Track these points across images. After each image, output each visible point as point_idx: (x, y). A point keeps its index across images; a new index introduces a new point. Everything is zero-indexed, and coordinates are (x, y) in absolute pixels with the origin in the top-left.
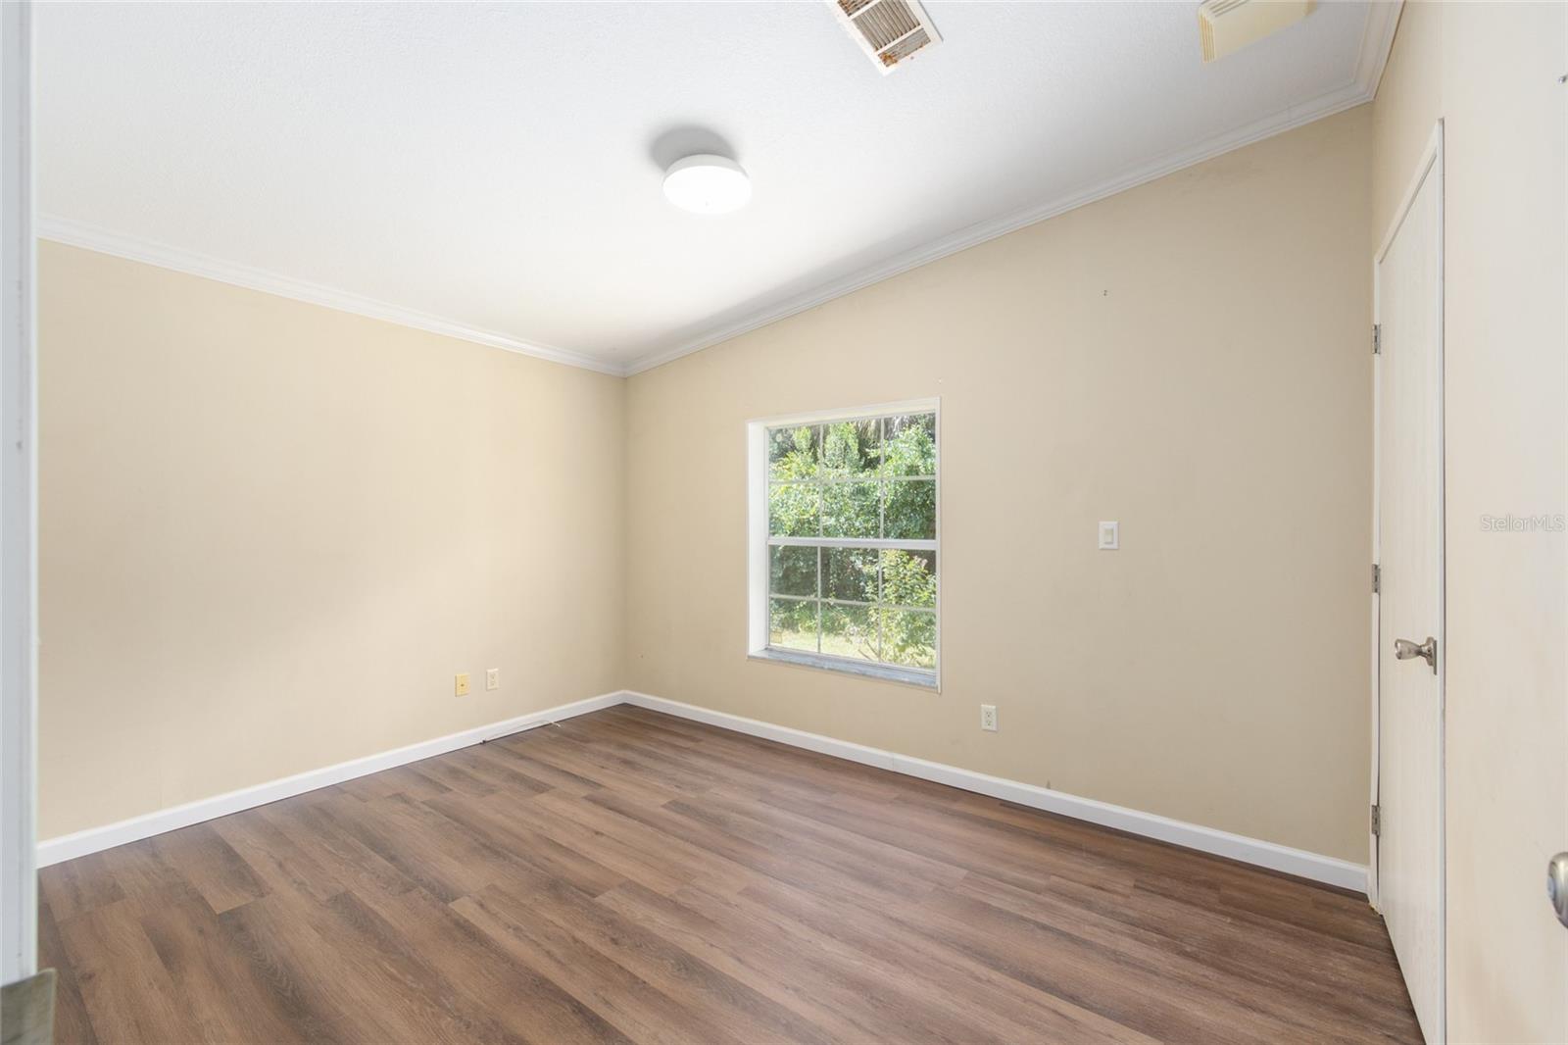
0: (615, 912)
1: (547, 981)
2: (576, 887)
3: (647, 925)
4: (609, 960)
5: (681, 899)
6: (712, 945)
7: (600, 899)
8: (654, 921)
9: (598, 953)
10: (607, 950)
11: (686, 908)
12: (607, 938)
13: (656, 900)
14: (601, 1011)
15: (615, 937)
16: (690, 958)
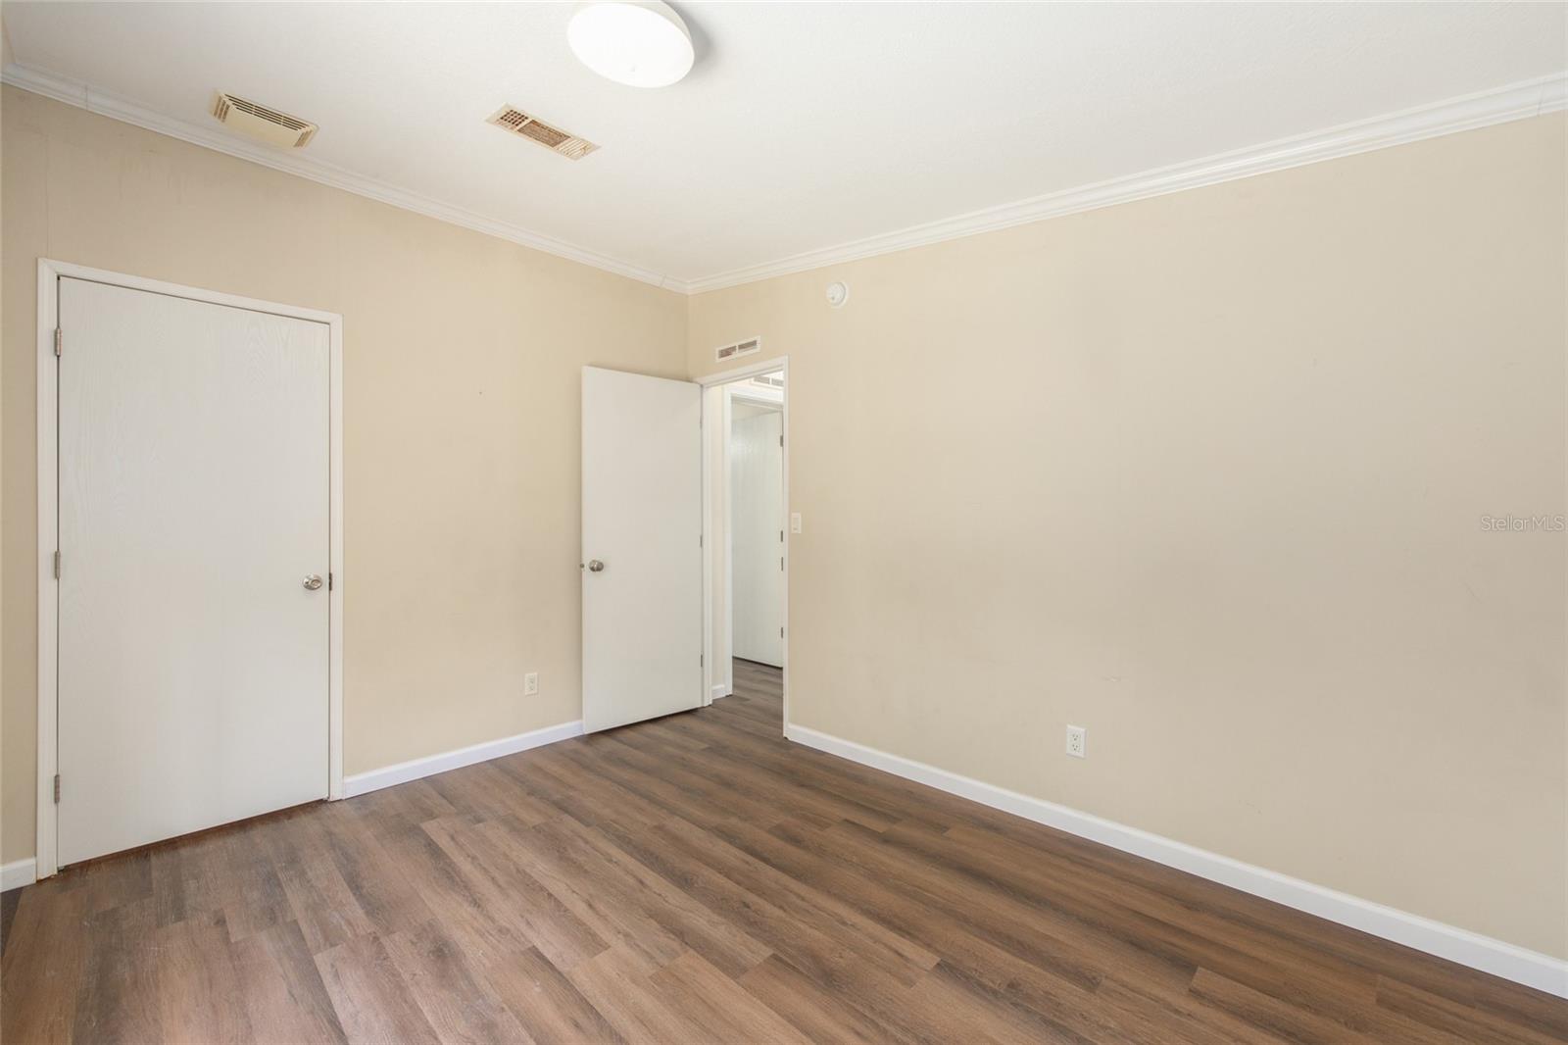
0: (747, 933)
1: (794, 878)
2: (798, 971)
3: (716, 918)
4: (748, 889)
5: (676, 945)
6: (660, 895)
7: (768, 952)
8: (708, 921)
9: (759, 895)
10: (751, 898)
11: (674, 934)
12: (753, 908)
13: (704, 948)
14: (749, 858)
15: (747, 909)
16: (681, 887)
